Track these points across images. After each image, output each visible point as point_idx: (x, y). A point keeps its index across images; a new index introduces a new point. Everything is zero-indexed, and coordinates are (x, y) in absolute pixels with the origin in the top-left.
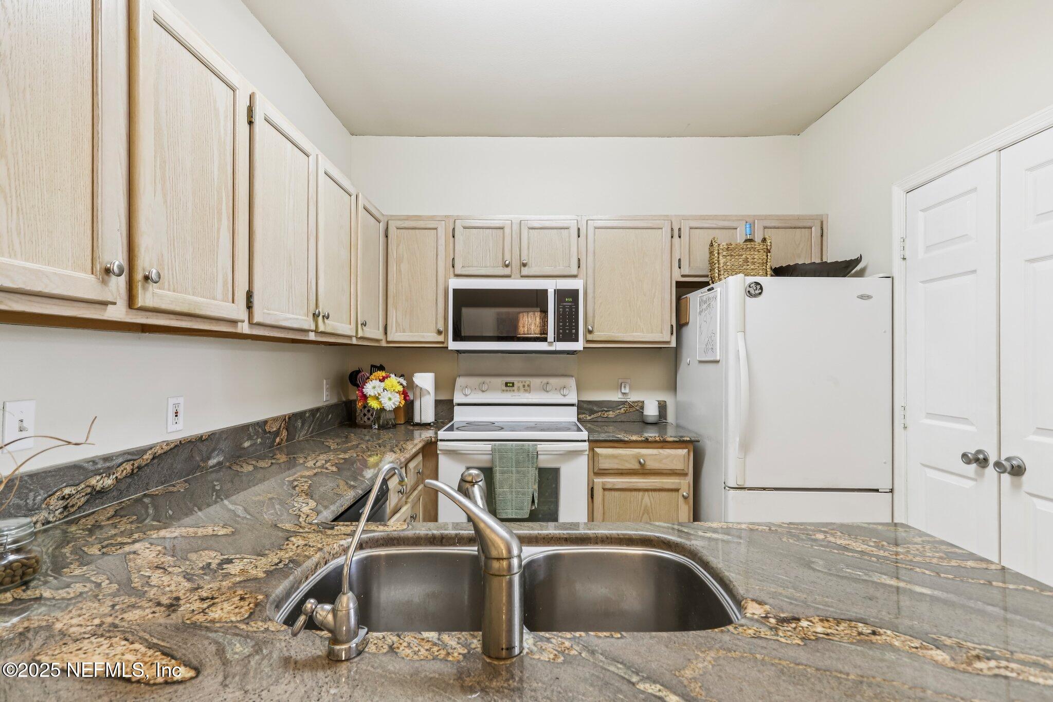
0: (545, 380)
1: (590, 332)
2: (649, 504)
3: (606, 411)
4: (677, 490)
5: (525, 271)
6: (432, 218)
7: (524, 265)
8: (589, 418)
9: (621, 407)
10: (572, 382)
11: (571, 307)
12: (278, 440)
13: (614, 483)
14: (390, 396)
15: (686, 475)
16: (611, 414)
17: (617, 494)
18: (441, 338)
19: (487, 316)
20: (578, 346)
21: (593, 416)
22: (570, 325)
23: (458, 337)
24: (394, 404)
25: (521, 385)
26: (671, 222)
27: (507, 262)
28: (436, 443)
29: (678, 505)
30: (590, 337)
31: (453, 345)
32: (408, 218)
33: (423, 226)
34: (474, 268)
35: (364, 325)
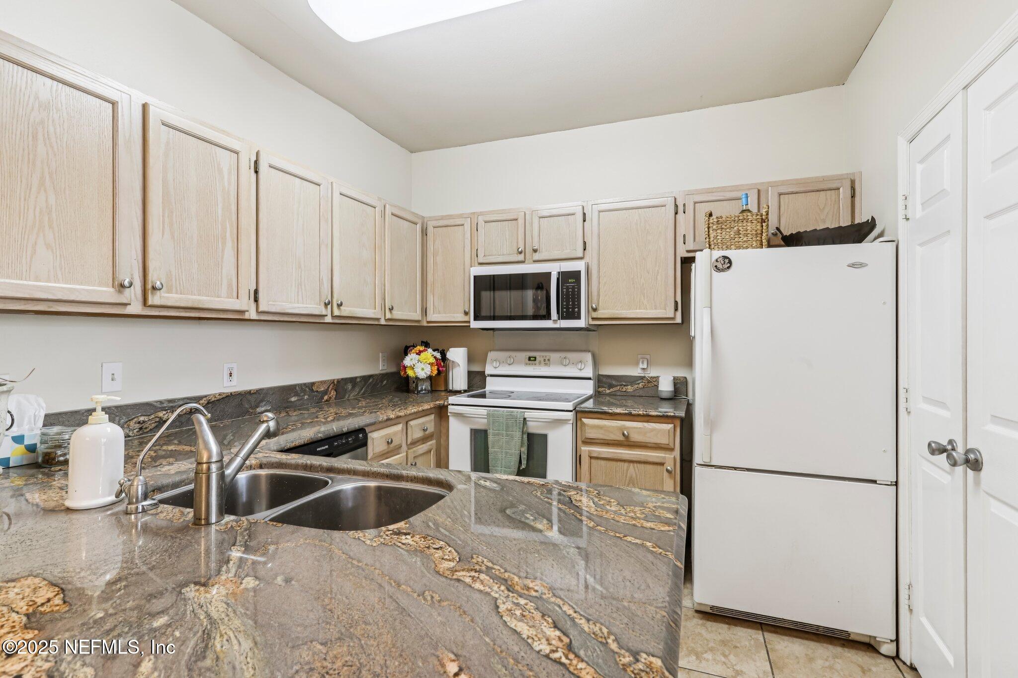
0: (563, 355)
1: (595, 310)
2: (634, 475)
3: (625, 386)
4: (662, 464)
5: (536, 256)
6: (461, 216)
7: (535, 251)
8: (608, 391)
9: (639, 382)
10: (588, 357)
11: (573, 288)
12: (326, 398)
13: (599, 452)
14: (423, 366)
15: (672, 450)
16: (630, 389)
17: (603, 463)
18: (466, 319)
19: (505, 298)
20: (581, 323)
21: (612, 390)
22: (573, 304)
23: (477, 318)
24: (426, 373)
25: (542, 359)
26: (675, 199)
27: (520, 250)
28: (447, 406)
29: (663, 479)
30: (595, 315)
31: (475, 325)
32: (442, 218)
33: (453, 224)
34: (493, 257)
35: (391, 309)
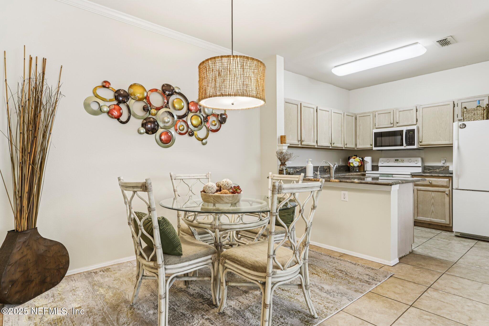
0: (409, 158)
1: (421, 142)
2: (434, 196)
3: (435, 169)
4: (444, 192)
5: (398, 125)
6: (369, 112)
7: (397, 123)
8: (428, 172)
9: (442, 168)
10: (420, 159)
11: (412, 135)
12: (327, 171)
13: (421, 188)
14: (356, 163)
15: (449, 187)
16: (437, 170)
17: (422, 192)
18: (371, 147)
19: (386, 139)
20: (415, 147)
21: (430, 171)
22: (412, 141)
23: (375, 147)
24: (357, 165)
25: (401, 160)
26: (454, 102)
27: (392, 123)
28: (365, 174)
29: (445, 197)
30: (421, 144)
31: (374, 149)
32: (362, 114)
33: (366, 115)
34: (381, 126)
35: (346, 144)
